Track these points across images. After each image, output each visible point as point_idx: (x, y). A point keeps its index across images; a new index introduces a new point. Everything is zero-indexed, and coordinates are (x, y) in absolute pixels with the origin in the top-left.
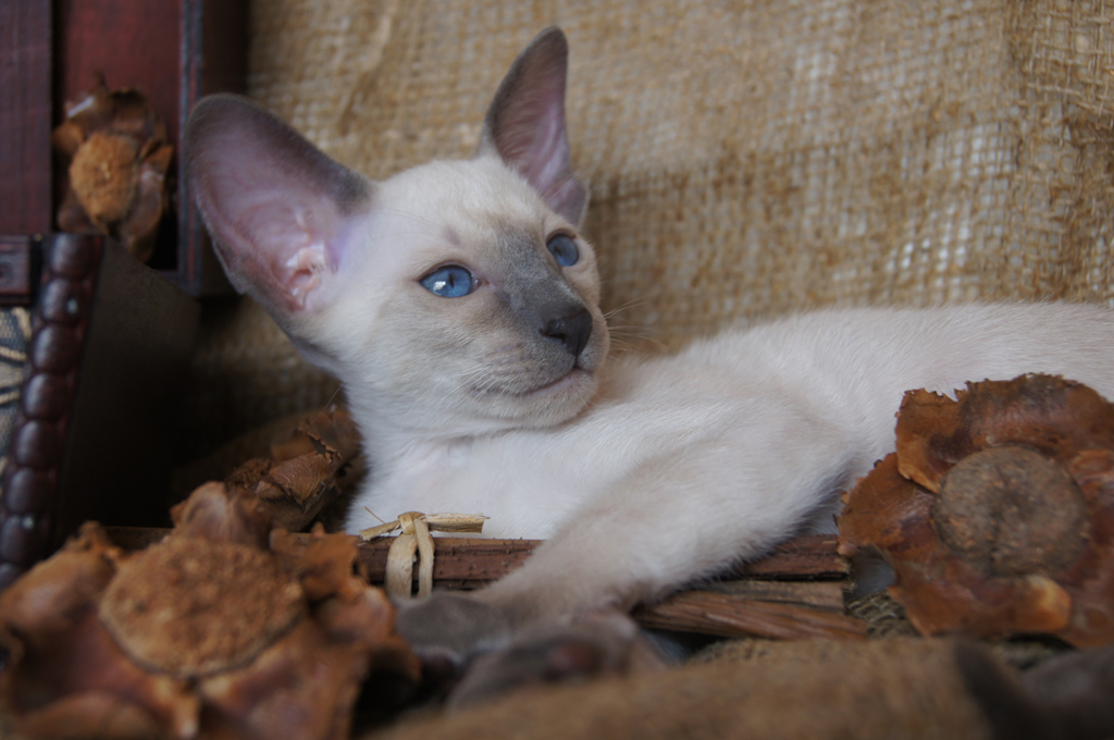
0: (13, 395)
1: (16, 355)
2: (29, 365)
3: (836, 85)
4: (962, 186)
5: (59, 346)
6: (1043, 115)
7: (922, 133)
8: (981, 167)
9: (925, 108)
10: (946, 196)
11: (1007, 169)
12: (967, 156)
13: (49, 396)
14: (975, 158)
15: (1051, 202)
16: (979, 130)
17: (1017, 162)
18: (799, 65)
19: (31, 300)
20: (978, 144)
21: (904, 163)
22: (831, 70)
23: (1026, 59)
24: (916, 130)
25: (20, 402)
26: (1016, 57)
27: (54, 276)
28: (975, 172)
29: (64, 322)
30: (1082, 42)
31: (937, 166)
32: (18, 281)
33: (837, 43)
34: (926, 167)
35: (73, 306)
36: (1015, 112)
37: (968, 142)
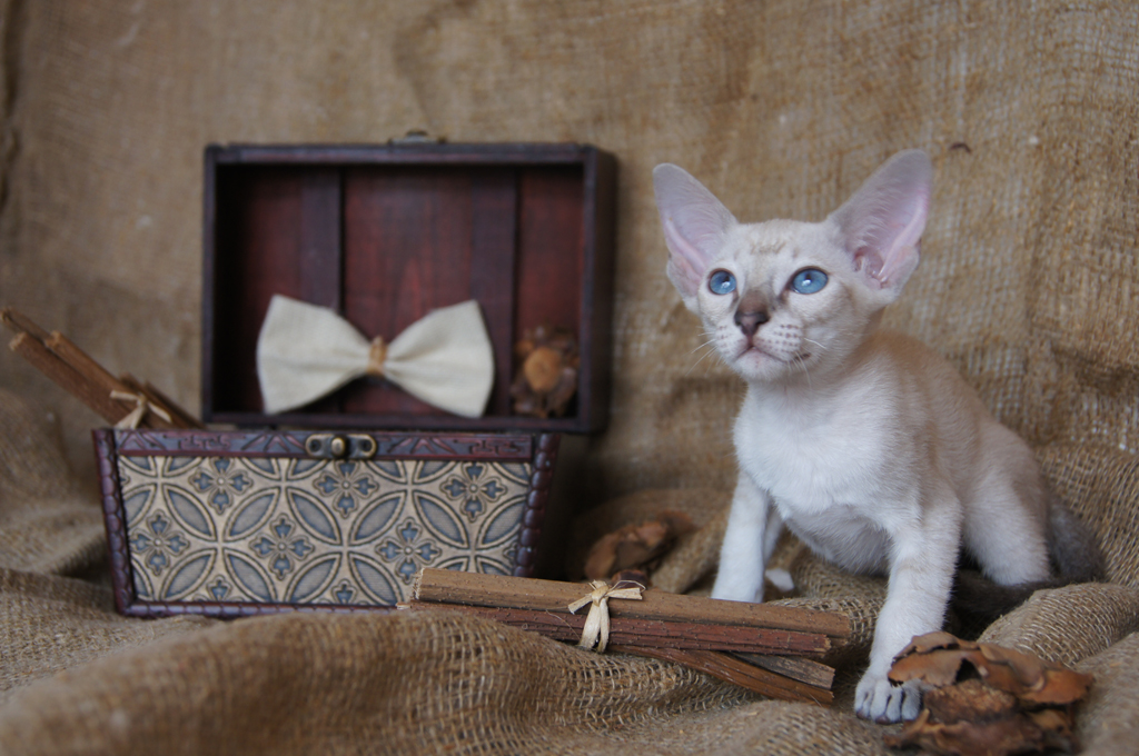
0: (524, 498)
1: (525, 482)
2: (530, 486)
3: (934, 323)
4: (999, 380)
5: (542, 479)
6: (1042, 344)
7: (979, 352)
8: (1009, 370)
9: (981, 338)
10: (991, 385)
11: (1021, 372)
12: (1002, 365)
13: (538, 499)
14: (1006, 366)
15: (1044, 391)
16: (1008, 352)
17: (1026, 370)
18: (915, 312)
19: (531, 461)
20: (1008, 359)
21: (969, 366)
22: (932, 315)
23: (1033, 315)
24: (976, 349)
25: (526, 501)
26: (1029, 314)
27: (540, 451)
28: (1005, 374)
29: (544, 470)
30: (1063, 308)
31: (986, 369)
32: (527, 454)
33: (936, 300)
34: (981, 369)
35: (548, 463)
36: (1027, 344)
37: (1003, 358)
